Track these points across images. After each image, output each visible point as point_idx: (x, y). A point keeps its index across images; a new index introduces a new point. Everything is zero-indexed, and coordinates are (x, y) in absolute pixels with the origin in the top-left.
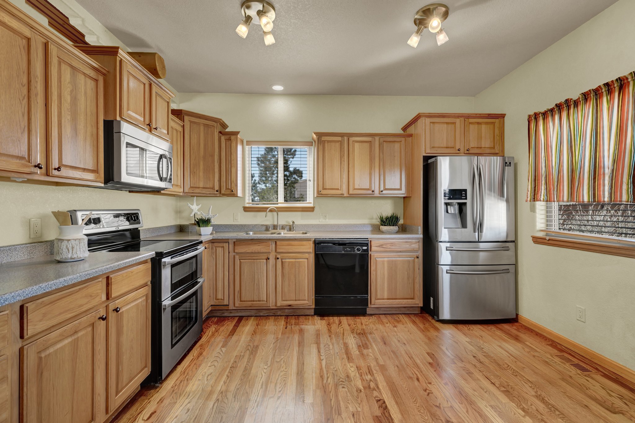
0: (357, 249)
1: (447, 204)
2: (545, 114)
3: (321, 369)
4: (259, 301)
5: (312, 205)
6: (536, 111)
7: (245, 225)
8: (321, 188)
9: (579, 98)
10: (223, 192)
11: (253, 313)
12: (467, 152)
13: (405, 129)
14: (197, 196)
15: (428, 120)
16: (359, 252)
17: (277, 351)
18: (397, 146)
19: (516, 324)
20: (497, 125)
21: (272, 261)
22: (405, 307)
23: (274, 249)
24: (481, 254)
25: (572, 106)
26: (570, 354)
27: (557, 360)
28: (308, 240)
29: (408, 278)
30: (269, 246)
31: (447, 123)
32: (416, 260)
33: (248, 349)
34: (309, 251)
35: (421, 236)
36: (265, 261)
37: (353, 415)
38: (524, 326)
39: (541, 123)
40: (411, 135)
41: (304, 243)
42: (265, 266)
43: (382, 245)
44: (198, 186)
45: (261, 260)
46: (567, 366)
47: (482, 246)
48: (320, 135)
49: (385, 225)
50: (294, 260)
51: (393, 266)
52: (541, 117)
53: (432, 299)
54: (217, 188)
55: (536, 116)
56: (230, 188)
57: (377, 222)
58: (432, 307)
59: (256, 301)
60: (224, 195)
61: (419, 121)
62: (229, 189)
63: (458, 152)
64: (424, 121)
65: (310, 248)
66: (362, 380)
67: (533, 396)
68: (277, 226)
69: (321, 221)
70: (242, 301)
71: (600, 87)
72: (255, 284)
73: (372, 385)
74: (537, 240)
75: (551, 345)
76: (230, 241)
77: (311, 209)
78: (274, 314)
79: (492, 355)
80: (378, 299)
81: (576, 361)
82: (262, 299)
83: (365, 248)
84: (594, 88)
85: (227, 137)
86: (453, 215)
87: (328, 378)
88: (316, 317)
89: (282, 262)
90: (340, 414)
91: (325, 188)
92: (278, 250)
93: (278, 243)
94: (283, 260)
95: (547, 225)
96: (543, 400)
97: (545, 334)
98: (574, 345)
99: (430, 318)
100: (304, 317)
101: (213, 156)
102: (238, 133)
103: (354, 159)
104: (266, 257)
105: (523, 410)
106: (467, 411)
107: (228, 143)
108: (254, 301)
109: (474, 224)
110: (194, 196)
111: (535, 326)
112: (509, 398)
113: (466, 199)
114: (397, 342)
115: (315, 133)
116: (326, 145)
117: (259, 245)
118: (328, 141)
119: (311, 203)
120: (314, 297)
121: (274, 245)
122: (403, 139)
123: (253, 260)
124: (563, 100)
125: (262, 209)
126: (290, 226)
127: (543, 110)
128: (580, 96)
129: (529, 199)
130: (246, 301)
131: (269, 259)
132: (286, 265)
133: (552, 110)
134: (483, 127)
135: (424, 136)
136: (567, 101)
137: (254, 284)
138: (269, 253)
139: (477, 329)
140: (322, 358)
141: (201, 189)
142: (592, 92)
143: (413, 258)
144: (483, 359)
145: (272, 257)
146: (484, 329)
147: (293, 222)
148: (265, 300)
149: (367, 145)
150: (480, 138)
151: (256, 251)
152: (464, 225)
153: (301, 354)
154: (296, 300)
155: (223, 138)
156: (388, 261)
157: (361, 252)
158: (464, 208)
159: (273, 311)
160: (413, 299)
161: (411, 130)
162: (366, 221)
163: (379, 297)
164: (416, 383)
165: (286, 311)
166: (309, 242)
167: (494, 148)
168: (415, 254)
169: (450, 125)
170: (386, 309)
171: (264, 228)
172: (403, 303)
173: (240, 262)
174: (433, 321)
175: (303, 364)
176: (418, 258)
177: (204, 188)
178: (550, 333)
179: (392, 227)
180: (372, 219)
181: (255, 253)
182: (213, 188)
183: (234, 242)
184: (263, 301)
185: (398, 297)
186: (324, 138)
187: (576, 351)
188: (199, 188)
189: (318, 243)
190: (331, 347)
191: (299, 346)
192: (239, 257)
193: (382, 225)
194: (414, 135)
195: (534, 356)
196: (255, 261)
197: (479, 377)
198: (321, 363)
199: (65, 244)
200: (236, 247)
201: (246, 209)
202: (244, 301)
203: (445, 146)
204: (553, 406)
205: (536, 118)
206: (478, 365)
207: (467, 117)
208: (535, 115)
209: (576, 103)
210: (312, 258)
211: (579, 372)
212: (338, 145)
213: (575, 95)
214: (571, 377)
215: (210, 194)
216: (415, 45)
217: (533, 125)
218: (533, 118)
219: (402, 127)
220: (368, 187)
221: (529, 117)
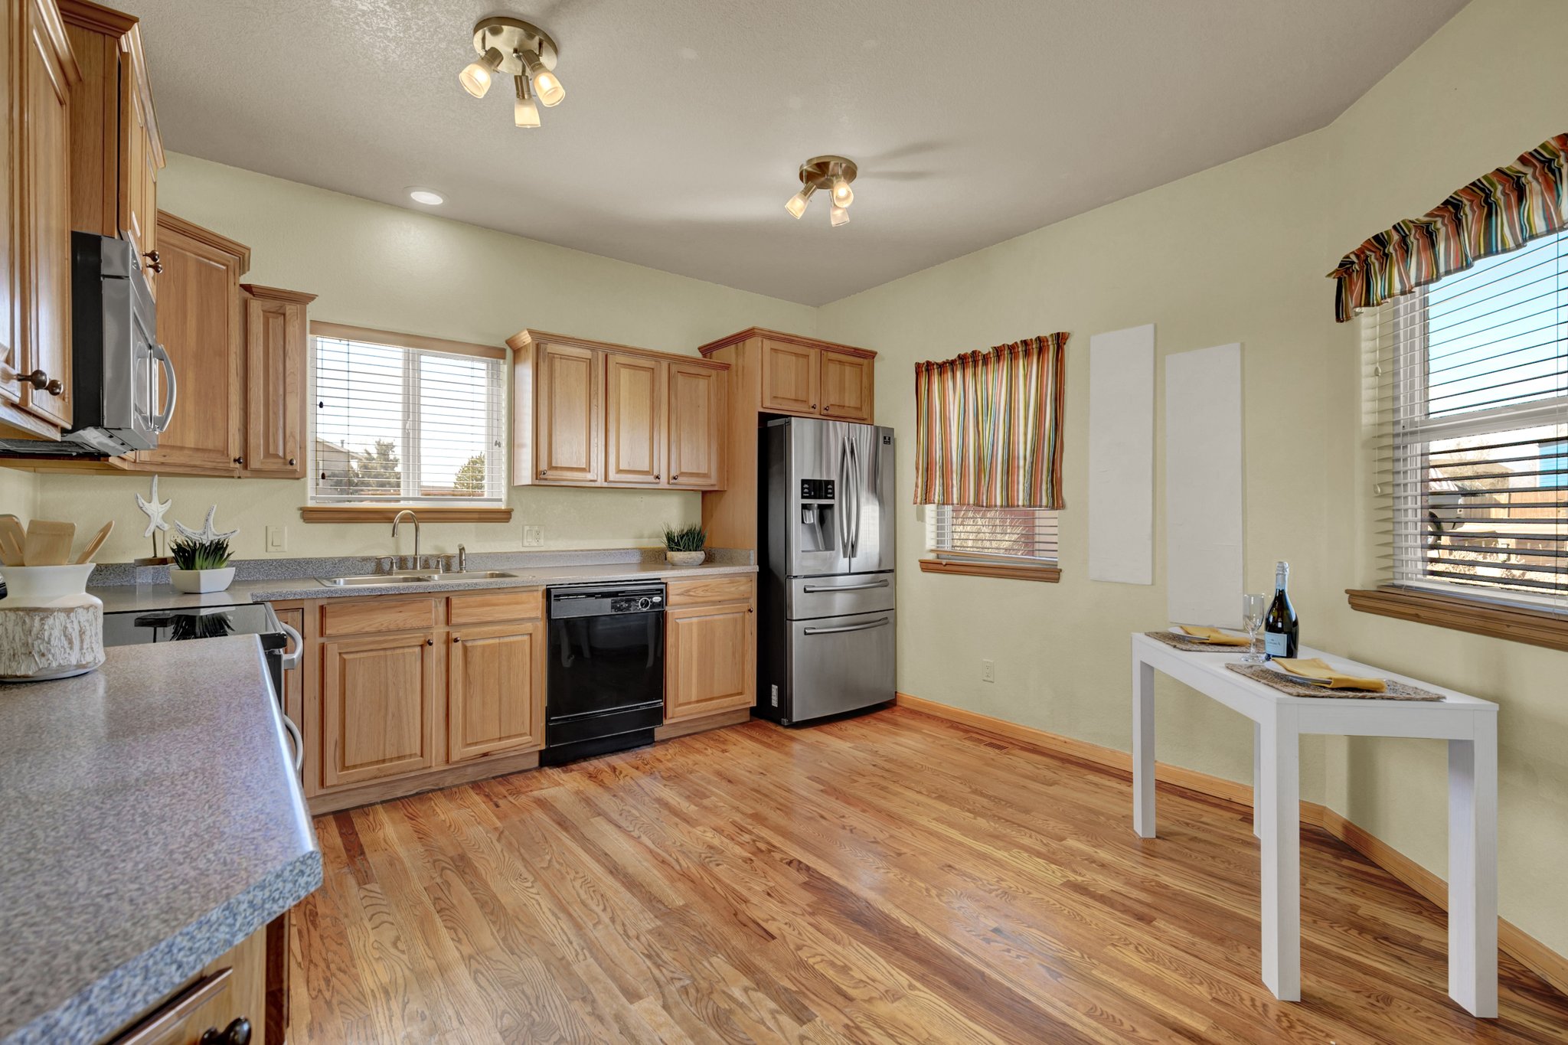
0: (642, 604)
1: (805, 507)
2: (942, 367)
3: (651, 851)
4: (399, 758)
5: (503, 506)
6: (930, 360)
7: (308, 561)
8: (543, 466)
9: (990, 353)
10: (255, 462)
11: (372, 796)
12: (825, 412)
13: (707, 350)
14: (161, 474)
15: (768, 344)
16: (645, 610)
17: (522, 851)
18: (702, 384)
19: (895, 708)
20: (865, 369)
21: (436, 651)
22: (723, 714)
23: (442, 616)
24: (839, 596)
25: (980, 362)
26: (977, 733)
27: (968, 743)
28: (530, 589)
29: (734, 654)
30: (431, 612)
31: (796, 354)
32: (748, 615)
33: (444, 869)
34: (533, 615)
35: (756, 568)
36: (418, 650)
37: (769, 894)
38: (908, 709)
39: (936, 379)
40: (726, 367)
41: (524, 596)
42: (419, 664)
43: (688, 591)
44: (179, 444)
45: (406, 650)
46: (983, 748)
47: (841, 582)
48: (541, 340)
49: (678, 550)
50: (497, 641)
51: (707, 632)
52: (936, 370)
53: (775, 688)
54: (235, 451)
55: (929, 366)
56: (281, 454)
57: (663, 543)
58: (775, 703)
59: (391, 760)
60: (259, 474)
61: (751, 344)
62: (277, 456)
63: (812, 410)
64: (760, 344)
65: (533, 607)
66: (740, 844)
67: (969, 793)
68: (415, 559)
69: (526, 544)
70: (348, 768)
71: (1016, 343)
72: (390, 716)
73: (762, 846)
74: (927, 566)
75: (952, 727)
76: (307, 606)
77: (504, 516)
78: (437, 785)
79: (895, 758)
80: (680, 705)
81: (989, 740)
82: (408, 752)
83: (657, 599)
84: (1010, 344)
85: (272, 305)
86: (812, 526)
87: (677, 861)
88: (548, 771)
89: (465, 649)
90: (746, 901)
91: (554, 465)
92: (454, 620)
93: (455, 601)
94: (469, 644)
95: (938, 542)
96: (982, 794)
97: (938, 714)
98: (980, 720)
99: (772, 726)
100: (521, 777)
101: (224, 354)
102: (311, 298)
103: (618, 404)
104: (421, 641)
105: (969, 811)
106: (913, 835)
107: (276, 323)
108: (384, 761)
109: (845, 546)
110: (152, 474)
111: (925, 705)
112: (947, 803)
113: (833, 498)
114: (747, 774)
115: (531, 332)
116: (557, 363)
117: (401, 609)
118: (562, 357)
119: (500, 500)
120: (543, 724)
121: (442, 609)
122: (714, 373)
123: (382, 653)
124: (970, 352)
125: (362, 516)
126: (448, 558)
127: (940, 360)
128: (991, 350)
129: (919, 500)
130: (362, 765)
131: (431, 644)
132: (476, 658)
133: (952, 363)
134: (848, 369)
135: (760, 372)
136: (974, 352)
137: (386, 714)
138: (429, 628)
139: (851, 727)
140: (636, 834)
141: (186, 452)
142: (1006, 348)
143: (741, 614)
144: (887, 766)
145: (438, 633)
146: (861, 725)
147: (462, 550)
148: (419, 753)
149: (645, 376)
150: (842, 389)
151: (392, 627)
152: (829, 546)
153: (584, 842)
154: (500, 739)
155: (256, 306)
156: (699, 623)
157: (651, 608)
158: (828, 512)
159: (433, 778)
160: (741, 694)
161: (727, 355)
162: (628, 543)
163: (681, 700)
164: (823, 822)
165: (470, 770)
166: (535, 594)
167: (860, 409)
168: (745, 607)
169: (800, 359)
170: (689, 725)
171: (372, 565)
172: (725, 705)
173: (343, 662)
174: (780, 729)
175: (606, 854)
176: (750, 611)
177: (197, 450)
178: (947, 711)
179: (693, 554)
180: (641, 537)
181: (389, 632)
182: (225, 452)
183: (322, 608)
184: (411, 756)
185: (715, 696)
186: (552, 348)
187: (982, 727)
188: (182, 448)
189: (552, 595)
190: (634, 811)
191: (566, 829)
192: (339, 648)
193: (672, 549)
194: (734, 368)
195: (942, 746)
196: (389, 653)
197: (899, 790)
198: (641, 843)
199: (55, 623)
200: (329, 621)
201: (310, 515)
202: (355, 767)
203: (793, 397)
204: (996, 798)
205: (928, 370)
206: (885, 774)
207: (825, 348)
208: (927, 365)
209: (986, 359)
210: (540, 630)
211: (997, 751)
212: (583, 367)
213: (985, 349)
214: (993, 759)
215: (215, 469)
216: (799, 215)
217: (924, 380)
218: (925, 370)
219: (701, 345)
220: (646, 468)
221: (918, 366)
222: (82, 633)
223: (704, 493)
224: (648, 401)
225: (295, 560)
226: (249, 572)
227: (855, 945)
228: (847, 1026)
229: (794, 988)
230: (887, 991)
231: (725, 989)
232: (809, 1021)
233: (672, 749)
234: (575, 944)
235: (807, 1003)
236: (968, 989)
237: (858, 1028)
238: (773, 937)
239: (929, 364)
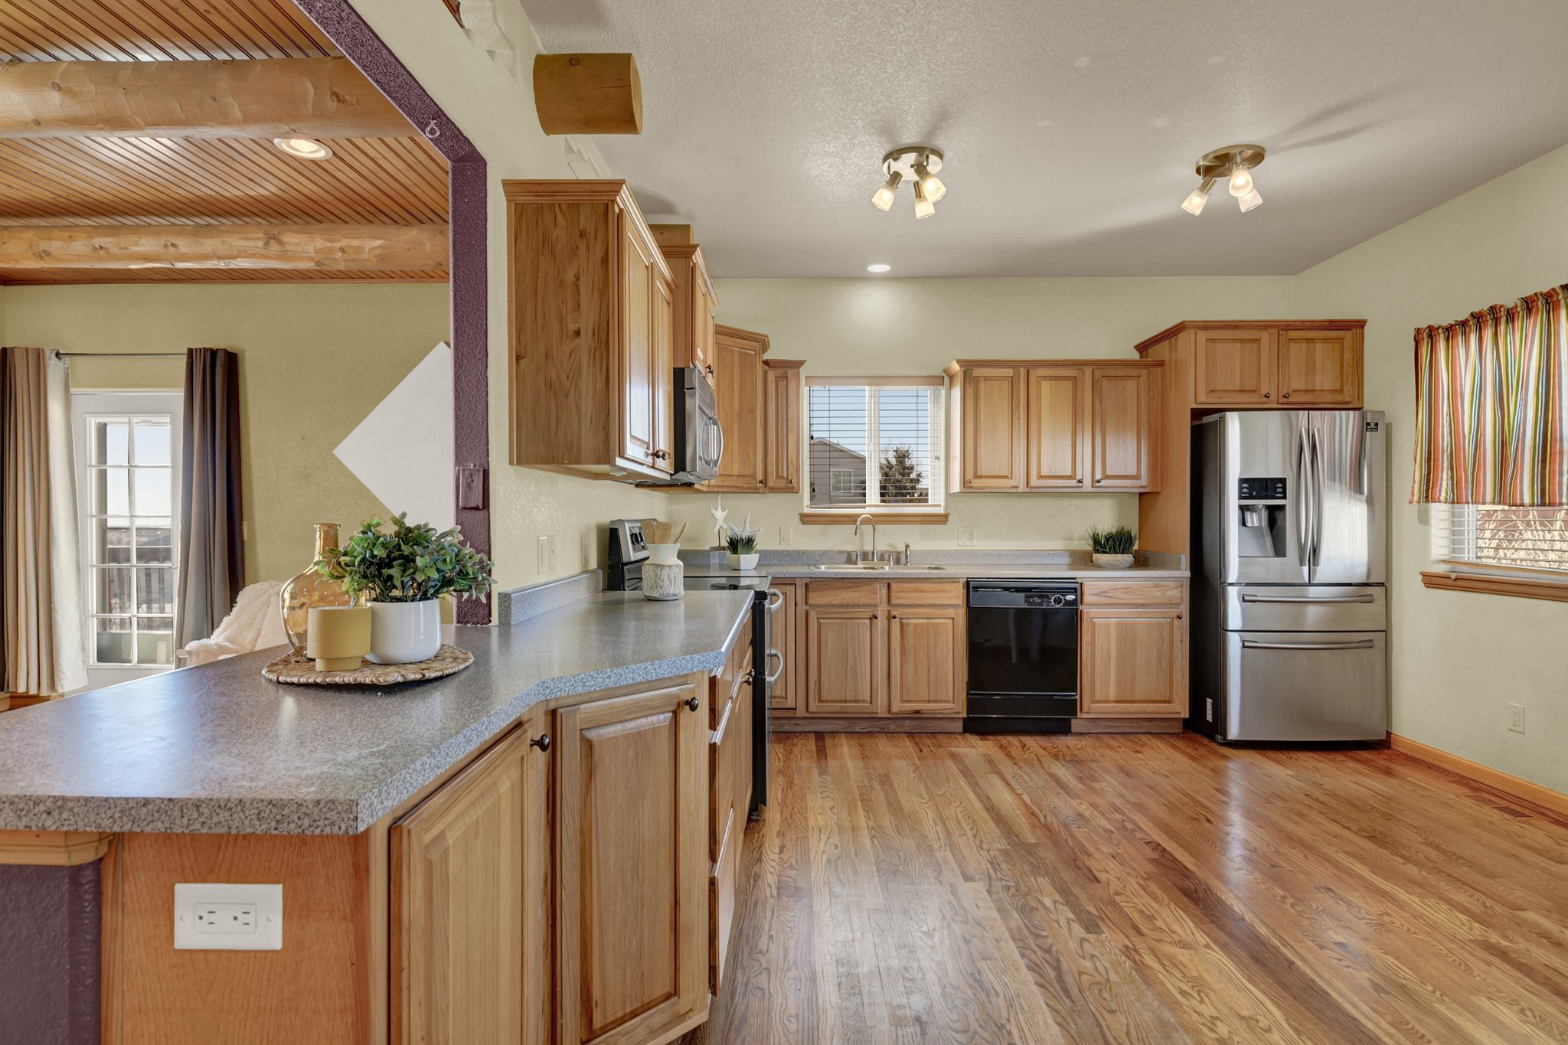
0: (1055, 601)
1: (1243, 509)
2: (1449, 330)
3: (1026, 805)
4: (856, 701)
5: (941, 511)
6: (1432, 323)
7: (804, 552)
8: (970, 476)
9: (1516, 306)
10: (771, 484)
11: (839, 725)
12: (1285, 400)
13: (1143, 348)
14: (722, 492)
15: (1202, 336)
16: (1058, 606)
17: (928, 781)
18: (1131, 386)
19: (1385, 751)
20: (1348, 343)
21: (881, 623)
22: (1150, 720)
23: (885, 598)
24: (1311, 609)
25: (1503, 320)
26: (1495, 795)
27: (1468, 802)
28: (953, 580)
29: (1159, 660)
30: (876, 593)
31: (1242, 341)
32: (1177, 622)
33: (872, 779)
34: (955, 602)
35: (1188, 574)
36: (868, 621)
37: (1113, 857)
38: (1403, 754)
39: (1441, 345)
40: (1160, 364)
41: (947, 586)
42: (869, 632)
43: (1106, 592)
44: (730, 473)
45: (860, 621)
46: (1487, 809)
47: (1314, 592)
48: (968, 366)
49: (1104, 552)
50: (926, 621)
51: (1127, 636)
52: (1442, 336)
53: (1209, 702)
54: (760, 477)
55: (1432, 332)
56: (785, 476)
57: (1087, 546)
58: (1209, 718)
59: (850, 701)
60: (773, 490)
61: (1183, 337)
62: (783, 477)
63: (1266, 399)
64: (1193, 337)
65: (956, 596)
66: (1109, 820)
67: (1420, 843)
68: (873, 553)
69: (961, 543)
70: (823, 702)
71: (1553, 289)
72: (849, 669)
73: (1129, 825)
74: (1432, 581)
75: (1458, 783)
76: (798, 582)
77: (942, 519)
78: (883, 729)
79: (1341, 794)
80: (1097, 702)
81: (1504, 804)
82: (861, 698)
83: (1070, 597)
84: (1545, 291)
85: (780, 372)
86: (1257, 530)
87: (1045, 816)
88: (969, 736)
89: (902, 625)
90: (1089, 855)
91: (979, 474)
92: (894, 601)
93: (894, 586)
94: (904, 621)
95: (1454, 551)
96: (1437, 848)
97: (1446, 766)
98: (1503, 780)
99: (1205, 741)
100: (946, 736)
101: (753, 411)
102: (800, 363)
103: (1039, 415)
104: (869, 615)
105: (1402, 857)
106: (1305, 857)
107: (782, 384)
108: (845, 701)
109: (1301, 549)
110: (718, 492)
111: (1427, 752)
112: (1377, 844)
113: (1284, 497)
114: (1151, 774)
115: (958, 362)
116: (982, 385)
117: (857, 589)
118: (986, 378)
119: (940, 506)
120: (964, 696)
121: (885, 591)
122: (1144, 372)
123: (843, 621)
124: (1486, 307)
125: (838, 519)
126: (898, 553)
127: (1445, 324)
128: (1519, 303)
129: (1416, 498)
130: (831, 701)
131: (876, 618)
132: (910, 631)
133: (1464, 324)
134: (1319, 347)
135: (1193, 367)
136: (1492, 308)
137: (847, 667)
138: (876, 605)
139: (1307, 759)
140: (1020, 791)
141: (734, 478)
142: (1540, 298)
143: (1169, 620)
144: (1323, 798)
145: (882, 612)
146: (1321, 759)
147: (907, 547)
148: (869, 700)
149: (1067, 385)
150: (1310, 369)
151: (851, 602)
152: (1279, 550)
153: (976, 787)
154: (929, 701)
155: (771, 375)
156: (1118, 625)
157: (1064, 605)
158: (1279, 514)
159: (880, 723)
160: (1169, 702)
161: (1161, 351)
162: (1058, 545)
163: (1098, 697)
164: (1207, 825)
165: (907, 722)
166: (957, 585)
167: (1341, 391)
168: (1174, 612)
169: (1248, 345)
170: (1109, 724)
171: (844, 557)
172: (1149, 710)
173: (819, 624)
174: (1214, 746)
175: (989, 798)
176: (1179, 617)
177: (739, 476)
178: (1456, 763)
179: (1120, 557)
180: (1071, 539)
181: (848, 606)
182: (754, 477)
183: (806, 584)
184: (863, 701)
185: (1137, 698)
186: (978, 372)
187: (1506, 789)
188: (732, 476)
189: (971, 587)
190: (1027, 779)
191: (966, 777)
192: (817, 614)
193: (1097, 551)
194: (1167, 364)
195: (1423, 796)
196: (848, 621)
197: (1320, 820)
198: (1020, 798)
200: (811, 594)
201: (806, 519)
202: (827, 701)
203: (1238, 387)
204: (1455, 855)
205: (1430, 336)
206: (1316, 805)
207: (1284, 327)
208: (1430, 331)
209: (1511, 315)
210: (961, 616)
211: (1507, 816)
212: (1006, 385)
213: (1510, 300)
214: (1491, 823)
215: (749, 488)
216: (1198, 212)
217: (1425, 350)
218: (1426, 336)
219: (1135, 344)
220: (1069, 473)
221: (1418, 331)
222: (675, 578)
223: (1141, 494)
224: (1070, 410)
225: (796, 551)
226: (767, 557)
227: (1173, 909)
228: (1127, 947)
229: (1096, 913)
230: (1179, 941)
231: (1039, 897)
232: (1096, 933)
233: (1084, 742)
234: (942, 841)
235: (1101, 924)
236: (1266, 966)
237: (1136, 950)
238: (1098, 881)
239: (1431, 329)
